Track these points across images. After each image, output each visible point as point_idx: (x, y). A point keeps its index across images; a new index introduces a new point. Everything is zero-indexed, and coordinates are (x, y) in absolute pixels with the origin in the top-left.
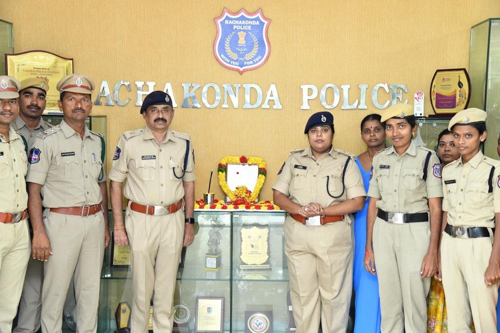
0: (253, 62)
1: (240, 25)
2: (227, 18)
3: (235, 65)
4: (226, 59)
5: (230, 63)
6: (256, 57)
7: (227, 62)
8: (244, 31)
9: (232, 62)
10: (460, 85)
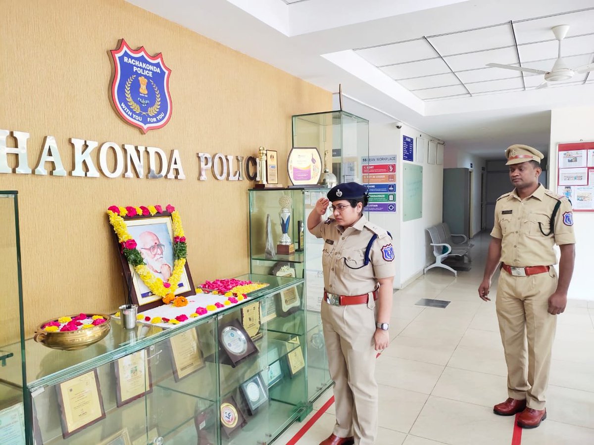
0: (157, 119)
1: (141, 68)
2: (126, 54)
3: (138, 120)
4: (128, 110)
5: (132, 117)
6: (159, 113)
7: (129, 115)
8: (146, 77)
9: (134, 116)
10: (313, 161)
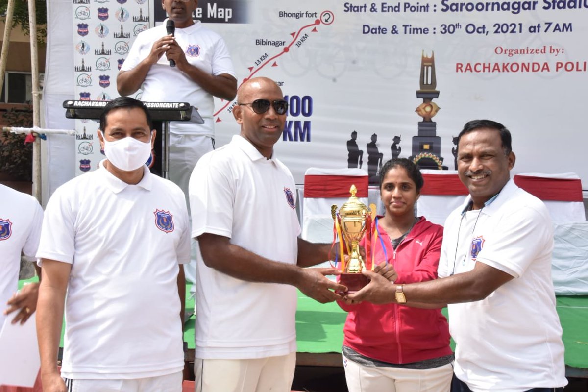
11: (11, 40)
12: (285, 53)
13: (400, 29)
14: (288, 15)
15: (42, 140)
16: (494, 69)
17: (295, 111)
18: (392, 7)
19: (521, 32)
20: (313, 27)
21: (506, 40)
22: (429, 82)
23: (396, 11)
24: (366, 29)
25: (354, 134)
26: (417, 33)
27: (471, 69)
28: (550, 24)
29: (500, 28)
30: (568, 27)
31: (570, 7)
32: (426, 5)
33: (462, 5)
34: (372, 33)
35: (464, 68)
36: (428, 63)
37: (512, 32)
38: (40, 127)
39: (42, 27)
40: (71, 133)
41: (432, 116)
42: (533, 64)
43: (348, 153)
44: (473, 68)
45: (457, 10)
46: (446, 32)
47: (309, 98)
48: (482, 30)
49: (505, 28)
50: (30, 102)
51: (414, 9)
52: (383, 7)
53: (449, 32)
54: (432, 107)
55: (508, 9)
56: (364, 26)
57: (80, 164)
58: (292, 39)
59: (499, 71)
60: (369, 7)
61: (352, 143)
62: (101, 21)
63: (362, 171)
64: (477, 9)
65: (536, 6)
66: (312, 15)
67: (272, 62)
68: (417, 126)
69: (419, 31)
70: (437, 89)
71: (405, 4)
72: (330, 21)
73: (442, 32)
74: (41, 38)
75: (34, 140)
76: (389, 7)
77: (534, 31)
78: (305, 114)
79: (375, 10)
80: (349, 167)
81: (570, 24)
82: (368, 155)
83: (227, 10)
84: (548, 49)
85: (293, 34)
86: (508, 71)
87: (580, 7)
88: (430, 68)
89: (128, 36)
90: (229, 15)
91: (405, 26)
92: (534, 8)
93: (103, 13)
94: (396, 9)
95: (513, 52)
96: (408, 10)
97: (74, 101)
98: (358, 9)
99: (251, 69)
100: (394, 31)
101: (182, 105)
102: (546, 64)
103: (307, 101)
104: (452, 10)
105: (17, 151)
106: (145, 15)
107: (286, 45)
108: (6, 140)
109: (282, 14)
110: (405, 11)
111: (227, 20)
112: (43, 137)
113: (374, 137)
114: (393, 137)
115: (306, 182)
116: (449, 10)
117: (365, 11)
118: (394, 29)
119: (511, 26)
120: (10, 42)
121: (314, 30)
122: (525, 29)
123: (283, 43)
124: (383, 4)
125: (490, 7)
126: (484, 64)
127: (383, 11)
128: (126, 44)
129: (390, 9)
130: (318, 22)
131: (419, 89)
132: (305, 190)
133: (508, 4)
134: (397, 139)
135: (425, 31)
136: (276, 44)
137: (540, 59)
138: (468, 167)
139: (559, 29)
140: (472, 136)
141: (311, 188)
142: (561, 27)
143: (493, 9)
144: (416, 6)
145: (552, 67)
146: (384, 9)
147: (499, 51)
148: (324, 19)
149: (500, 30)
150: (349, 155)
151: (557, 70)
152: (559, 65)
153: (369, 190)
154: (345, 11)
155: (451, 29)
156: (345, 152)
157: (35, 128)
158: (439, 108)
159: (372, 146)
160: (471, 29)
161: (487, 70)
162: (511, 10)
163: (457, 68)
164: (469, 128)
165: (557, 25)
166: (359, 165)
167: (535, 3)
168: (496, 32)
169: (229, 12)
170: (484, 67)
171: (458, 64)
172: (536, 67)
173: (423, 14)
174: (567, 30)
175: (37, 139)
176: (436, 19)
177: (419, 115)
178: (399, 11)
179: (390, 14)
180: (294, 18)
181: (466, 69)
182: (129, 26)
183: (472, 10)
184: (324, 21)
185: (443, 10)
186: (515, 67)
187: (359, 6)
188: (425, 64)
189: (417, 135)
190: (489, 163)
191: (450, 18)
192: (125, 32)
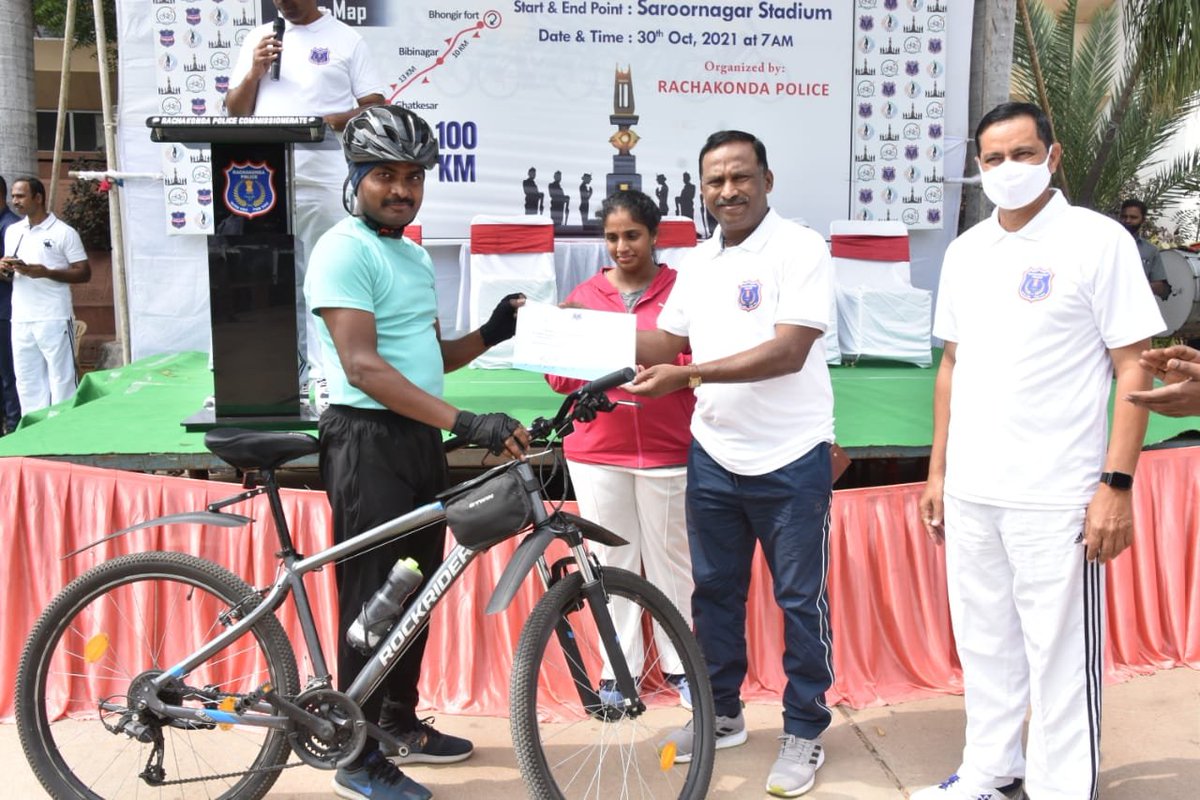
11: (72, 70)
12: (439, 66)
13: (588, 36)
14: (440, 16)
15: (120, 187)
16: (705, 90)
17: (454, 142)
18: (575, 7)
19: (734, 43)
20: (474, 32)
21: (716, 53)
22: (626, 105)
23: (581, 12)
24: (544, 35)
25: (532, 171)
26: (609, 41)
27: (676, 89)
28: (768, 36)
29: (710, 38)
30: (788, 41)
31: (790, 17)
32: (618, 6)
33: (663, 7)
34: (552, 40)
35: (668, 87)
36: (623, 80)
37: (725, 43)
38: (116, 170)
39: (113, 45)
40: (158, 177)
41: (631, 148)
42: (750, 84)
43: (524, 196)
44: (679, 88)
45: (657, 13)
46: (644, 40)
47: (471, 124)
48: (688, 39)
49: (716, 39)
50: (103, 149)
51: (604, 10)
52: (564, 7)
53: (649, 41)
54: (629, 136)
55: (719, 15)
56: (541, 31)
57: (171, 218)
58: (447, 47)
59: (711, 92)
60: (546, 7)
61: (529, 184)
62: (190, 26)
63: (544, 218)
64: (682, 13)
65: (752, 12)
66: (473, 16)
67: (422, 77)
68: (612, 161)
69: (611, 39)
70: (635, 113)
71: (593, 4)
72: (496, 23)
73: (639, 41)
74: (111, 61)
75: (110, 188)
76: (572, 7)
77: (750, 44)
78: (467, 146)
79: (554, 11)
80: (527, 213)
81: (790, 38)
82: (550, 199)
83: (359, 9)
84: (766, 67)
85: (448, 41)
86: (721, 92)
87: (800, 17)
88: (626, 87)
89: (228, 45)
90: (362, 15)
91: (594, 32)
92: (748, 16)
93: (193, 15)
94: (581, 10)
95: (726, 69)
96: (596, 11)
97: (161, 118)
98: (532, 9)
99: (394, 86)
100: (580, 38)
101: (312, 120)
102: (764, 84)
103: (469, 129)
104: (652, 14)
105: (90, 212)
106: (249, 17)
107: (440, 55)
108: (75, 198)
109: (433, 14)
110: (593, 12)
111: (359, 22)
112: (120, 183)
113: (558, 175)
114: (582, 175)
115: (473, 234)
116: (648, 14)
117: (541, 11)
118: (579, 36)
119: (723, 35)
120: (72, 73)
121: (476, 35)
122: (740, 40)
123: (435, 53)
124: (564, 3)
125: (697, 11)
126: (692, 83)
127: (564, 11)
128: (226, 56)
129: (574, 10)
130: (480, 25)
131: (613, 113)
132: (473, 243)
133: (719, 8)
134: (587, 178)
135: (618, 39)
136: (426, 53)
137: (758, 78)
138: (719, 194)
139: (778, 43)
140: (721, 153)
141: (481, 241)
142: (780, 40)
143: (701, 14)
144: (606, 6)
145: (772, 88)
146: (566, 10)
147: (710, 66)
148: (488, 21)
149: (710, 41)
150: (526, 199)
151: (778, 93)
152: (780, 87)
153: (555, 243)
154: (516, 11)
155: (651, 37)
156: (520, 195)
157: (111, 172)
158: (638, 138)
159: (555, 186)
160: (675, 37)
161: (696, 90)
162: (722, 16)
163: (660, 87)
164: (714, 142)
165: (776, 38)
166: (539, 212)
167: (749, 9)
168: (706, 43)
169: (362, 12)
170: (693, 87)
171: (660, 82)
172: (754, 88)
173: (615, 16)
174: (787, 43)
175: (114, 186)
176: (632, 23)
177: (615, 146)
178: (585, 12)
179: (574, 16)
180: (449, 20)
181: (671, 89)
182: (228, 32)
183: (675, 13)
184: (489, 24)
185: (640, 13)
186: (729, 88)
187: (534, 4)
188: (620, 81)
189: (612, 172)
190: (745, 186)
191: (650, 23)
192: (224, 39)
